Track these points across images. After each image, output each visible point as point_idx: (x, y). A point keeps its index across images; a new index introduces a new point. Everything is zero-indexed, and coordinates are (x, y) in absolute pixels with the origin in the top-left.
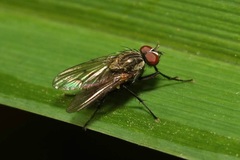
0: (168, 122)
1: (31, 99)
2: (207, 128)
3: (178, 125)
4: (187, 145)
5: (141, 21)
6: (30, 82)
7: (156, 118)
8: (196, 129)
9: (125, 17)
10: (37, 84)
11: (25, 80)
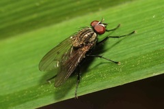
0: (127, 60)
1: (25, 102)
2: (156, 48)
3: (135, 58)
4: (152, 66)
5: (48, 12)
6: (12, 92)
7: (117, 63)
8: (149, 53)
9: (35, 16)
10: (18, 90)
11: (8, 93)
